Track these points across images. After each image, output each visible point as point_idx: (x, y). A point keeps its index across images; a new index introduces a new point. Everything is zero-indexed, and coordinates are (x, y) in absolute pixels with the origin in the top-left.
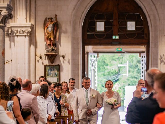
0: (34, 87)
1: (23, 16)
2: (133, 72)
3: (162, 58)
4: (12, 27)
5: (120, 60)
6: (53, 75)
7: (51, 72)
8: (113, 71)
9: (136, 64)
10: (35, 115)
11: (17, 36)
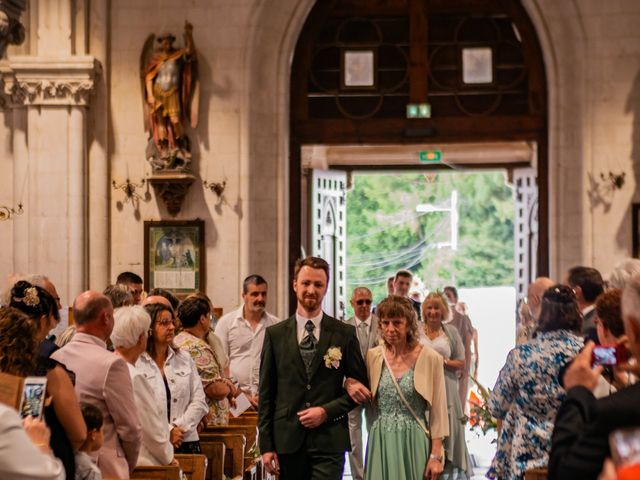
0: (128, 319)
1: (60, 28)
2: (476, 234)
3: (595, 186)
4: (16, 72)
5: (423, 188)
6: (178, 261)
7: (171, 249)
8: (400, 232)
9: (488, 200)
10: (121, 432)
11: (39, 107)
